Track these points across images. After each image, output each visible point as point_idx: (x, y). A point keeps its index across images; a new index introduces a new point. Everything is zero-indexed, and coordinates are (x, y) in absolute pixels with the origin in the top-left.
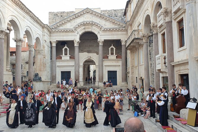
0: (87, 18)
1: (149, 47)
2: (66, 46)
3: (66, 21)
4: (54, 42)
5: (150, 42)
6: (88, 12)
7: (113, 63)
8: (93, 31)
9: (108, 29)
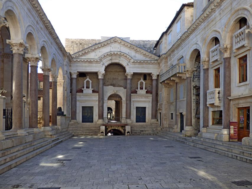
0: (115, 48)
1: (193, 82)
2: (88, 78)
3: (90, 50)
4: (75, 73)
5: (193, 77)
6: (116, 41)
7: (142, 98)
8: (121, 62)
9: (139, 62)
